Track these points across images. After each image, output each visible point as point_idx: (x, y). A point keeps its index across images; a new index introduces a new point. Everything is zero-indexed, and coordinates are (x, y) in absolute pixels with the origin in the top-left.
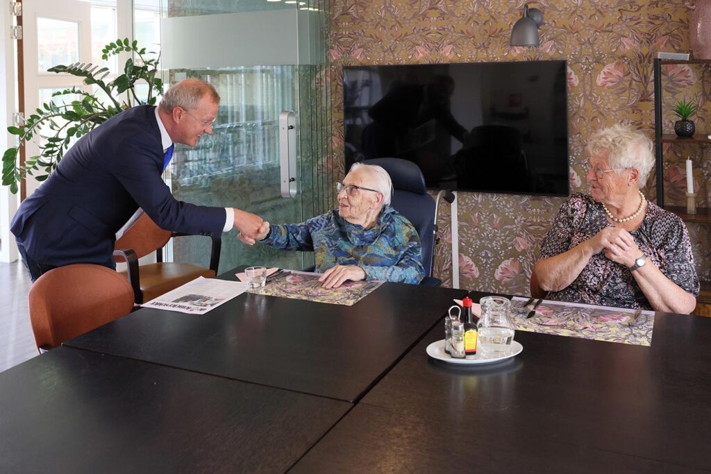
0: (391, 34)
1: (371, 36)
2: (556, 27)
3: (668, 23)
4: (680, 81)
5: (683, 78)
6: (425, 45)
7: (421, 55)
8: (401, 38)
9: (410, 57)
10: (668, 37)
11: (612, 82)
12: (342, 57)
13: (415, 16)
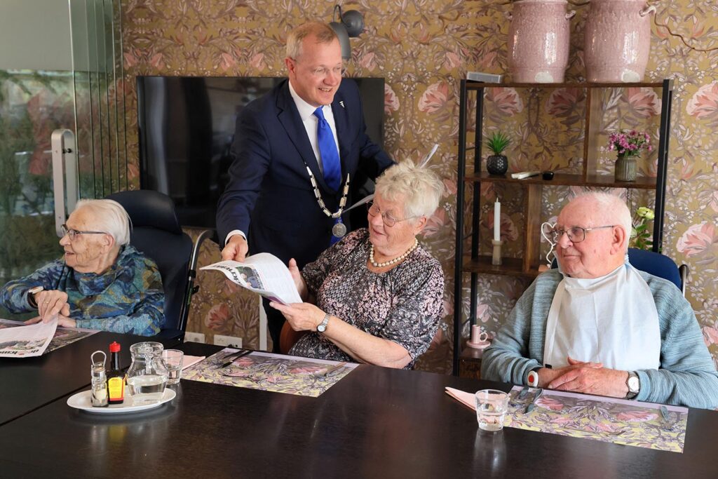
0: (195, 37)
1: (171, 38)
2: (377, 35)
3: (497, 36)
4: (506, 108)
5: (508, 104)
6: (232, 52)
7: (228, 65)
8: (205, 43)
9: (216, 67)
10: (496, 53)
11: (434, 107)
12: (139, 64)
13: (221, 13)
